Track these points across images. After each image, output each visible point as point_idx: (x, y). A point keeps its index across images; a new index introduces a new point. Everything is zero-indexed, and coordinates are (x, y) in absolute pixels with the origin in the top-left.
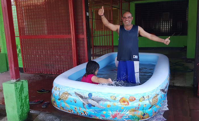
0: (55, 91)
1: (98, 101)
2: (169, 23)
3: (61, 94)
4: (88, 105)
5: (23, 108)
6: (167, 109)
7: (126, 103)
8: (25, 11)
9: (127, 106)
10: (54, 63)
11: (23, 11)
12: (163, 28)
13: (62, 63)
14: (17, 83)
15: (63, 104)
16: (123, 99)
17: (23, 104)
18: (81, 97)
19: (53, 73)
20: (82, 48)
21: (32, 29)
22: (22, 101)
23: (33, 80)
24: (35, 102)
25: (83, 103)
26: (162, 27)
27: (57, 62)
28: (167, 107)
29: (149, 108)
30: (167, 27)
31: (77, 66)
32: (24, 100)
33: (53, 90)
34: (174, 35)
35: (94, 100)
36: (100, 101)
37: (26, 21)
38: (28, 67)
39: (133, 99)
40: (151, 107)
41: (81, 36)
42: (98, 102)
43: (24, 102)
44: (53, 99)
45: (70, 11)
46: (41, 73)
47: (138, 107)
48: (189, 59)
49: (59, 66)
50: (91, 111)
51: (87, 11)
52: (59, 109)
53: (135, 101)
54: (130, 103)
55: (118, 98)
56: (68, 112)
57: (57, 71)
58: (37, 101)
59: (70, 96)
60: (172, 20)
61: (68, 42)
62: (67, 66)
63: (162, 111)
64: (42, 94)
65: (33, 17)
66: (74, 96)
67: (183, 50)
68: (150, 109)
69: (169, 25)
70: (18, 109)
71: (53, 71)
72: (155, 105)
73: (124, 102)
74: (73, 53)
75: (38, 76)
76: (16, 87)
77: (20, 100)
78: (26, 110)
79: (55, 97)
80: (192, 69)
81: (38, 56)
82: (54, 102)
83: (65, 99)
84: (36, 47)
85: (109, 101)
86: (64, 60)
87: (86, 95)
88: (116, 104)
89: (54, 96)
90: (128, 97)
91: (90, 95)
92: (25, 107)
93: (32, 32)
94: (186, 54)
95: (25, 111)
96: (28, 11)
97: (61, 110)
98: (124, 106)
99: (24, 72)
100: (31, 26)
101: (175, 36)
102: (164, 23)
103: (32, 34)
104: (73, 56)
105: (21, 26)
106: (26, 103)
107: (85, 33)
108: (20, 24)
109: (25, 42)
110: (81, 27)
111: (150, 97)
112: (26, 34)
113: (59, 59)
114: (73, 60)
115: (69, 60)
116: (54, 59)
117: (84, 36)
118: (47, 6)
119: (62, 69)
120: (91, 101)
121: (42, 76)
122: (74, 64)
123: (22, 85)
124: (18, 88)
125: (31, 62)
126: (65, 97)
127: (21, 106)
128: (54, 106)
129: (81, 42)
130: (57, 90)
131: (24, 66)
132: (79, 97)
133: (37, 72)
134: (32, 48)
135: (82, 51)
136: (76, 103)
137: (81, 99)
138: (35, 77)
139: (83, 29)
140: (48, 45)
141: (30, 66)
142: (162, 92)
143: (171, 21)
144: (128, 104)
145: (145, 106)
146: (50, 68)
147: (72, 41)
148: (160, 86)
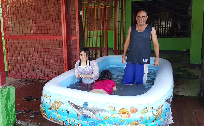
0: (45, 99)
1: (95, 111)
2: (168, 23)
3: (52, 103)
4: (83, 116)
5: (9, 118)
6: (172, 122)
7: (127, 115)
8: (12, 9)
9: (128, 118)
10: (42, 66)
11: (9, 9)
12: (162, 29)
13: (51, 67)
14: (3, 89)
15: (54, 114)
16: (123, 110)
17: (9, 114)
18: (76, 106)
19: (41, 78)
20: (74, 51)
21: (18, 29)
22: (8, 111)
23: (19, 86)
24: (21, 111)
25: (77, 114)
26: (160, 28)
27: (45, 66)
28: (172, 119)
29: (152, 121)
30: (166, 28)
31: (68, 70)
32: (10, 109)
33: (43, 98)
34: (175, 37)
35: (89, 110)
36: (97, 111)
37: (12, 20)
38: (13, 71)
39: (135, 110)
40: (155, 120)
41: (73, 38)
42: (94, 113)
43: (10, 111)
44: (42, 108)
45: (62, 10)
46: (28, 77)
47: (141, 120)
48: (193, 64)
49: (48, 70)
50: (86, 123)
51: (80, 9)
52: (49, 120)
53: (137, 113)
54: (131, 115)
55: (117, 110)
56: (60, 124)
57: (46, 75)
58: (23, 110)
59: (62, 106)
60: (171, 20)
61: (58, 43)
62: (57, 70)
63: (166, 124)
64: (30, 101)
65: (20, 15)
66: (67, 105)
67: (185, 54)
68: (154, 122)
69: (168, 25)
70: (3, 119)
71: (40, 76)
72: (159, 117)
73: (124, 113)
74: (64, 56)
75: (24, 81)
76: (2, 94)
77: (6, 109)
78: (12, 120)
79: (45, 106)
80: (197, 76)
81: (24, 59)
82: (44, 112)
83: (56, 109)
84: (23, 49)
85: (108, 112)
86: (54, 63)
87: (81, 105)
88: (115, 115)
89: (43, 104)
90: (129, 108)
91: (86, 104)
92: (11, 117)
93: (19, 32)
94: (189, 59)
95: (11, 122)
96: (14, 9)
97: (52, 121)
98: (125, 118)
99: (9, 76)
100: (18, 26)
101: (176, 39)
102: (163, 23)
103: (19, 35)
104: (64, 59)
105: (6, 25)
106: (12, 112)
107: (78, 34)
108: (6, 23)
109: (10, 43)
110: (73, 28)
111: (154, 108)
112: (12, 35)
113: (47, 62)
114: (64, 63)
115: (59, 63)
116: (42, 63)
117: (76, 37)
118: (36, 3)
119: (51, 73)
120: (86, 112)
121: (29, 81)
122: (65, 68)
123: (9, 92)
124: (3, 95)
125: (17, 65)
126: (57, 106)
127: (6, 116)
128: (44, 116)
129: (73, 44)
130: (48, 98)
131: (8, 69)
132: (73, 107)
133: (23, 77)
134: (18, 49)
135: (74, 54)
136: (69, 113)
137: (75, 109)
138: (20, 82)
139: (75, 29)
140: (36, 46)
141: (15, 70)
142: (167, 103)
143: (170, 22)
144: (129, 116)
145: (148, 118)
146: (38, 72)
147: (64, 43)
148: (164, 95)
